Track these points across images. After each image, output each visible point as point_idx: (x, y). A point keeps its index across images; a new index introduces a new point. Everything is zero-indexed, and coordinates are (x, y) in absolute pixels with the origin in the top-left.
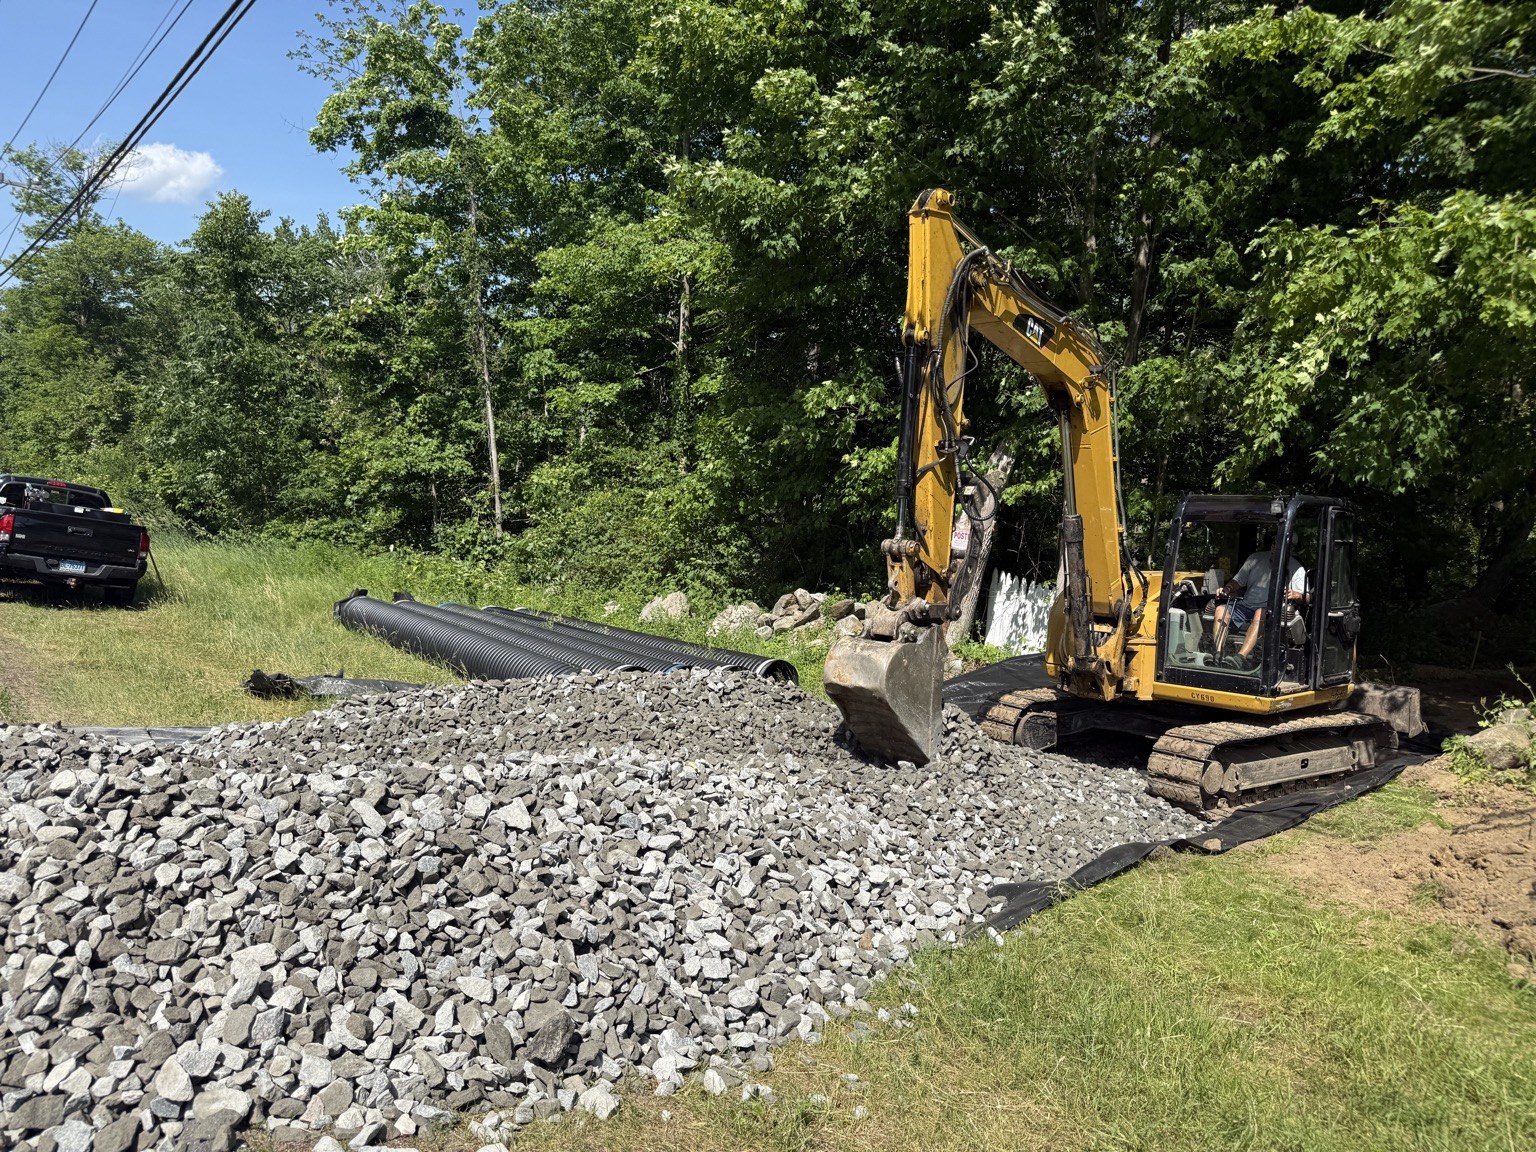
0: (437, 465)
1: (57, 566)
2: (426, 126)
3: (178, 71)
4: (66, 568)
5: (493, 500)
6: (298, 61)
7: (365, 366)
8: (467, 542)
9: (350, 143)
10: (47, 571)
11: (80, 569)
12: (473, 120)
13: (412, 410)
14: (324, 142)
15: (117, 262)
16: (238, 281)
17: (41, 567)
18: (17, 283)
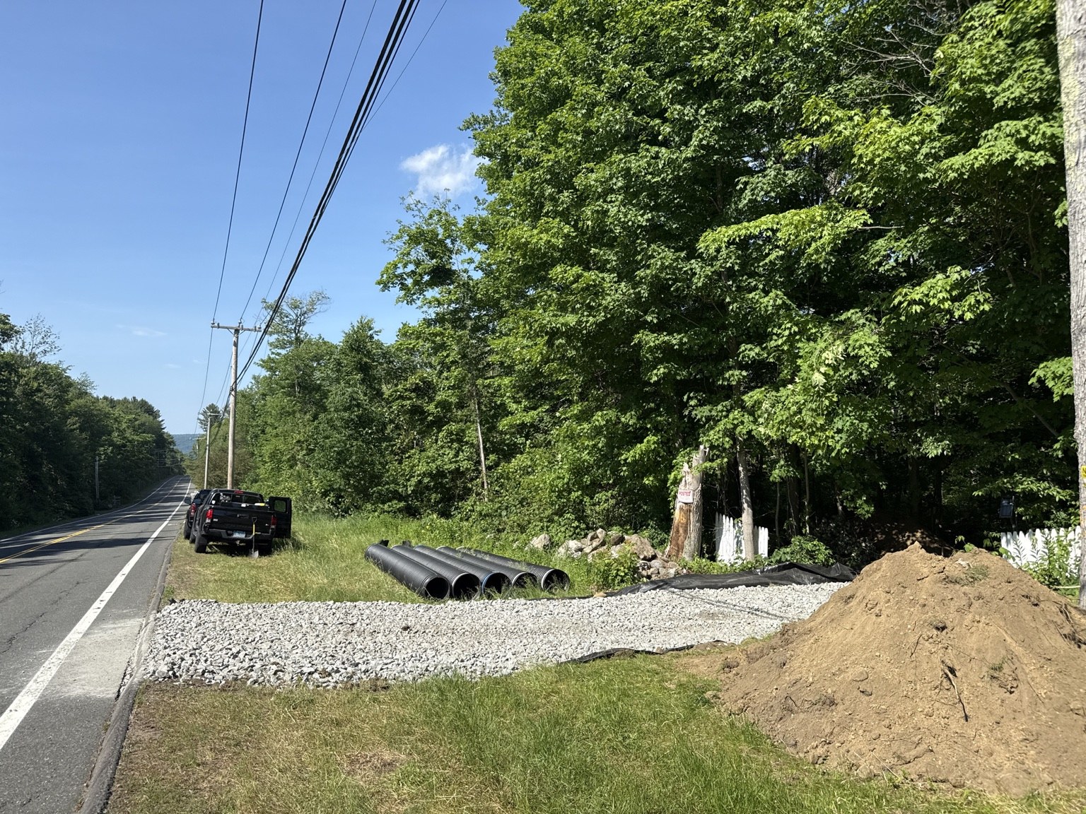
0: (453, 466)
1: (232, 534)
2: (442, 275)
3: (299, 249)
4: (237, 535)
5: (483, 483)
6: (387, 245)
7: (417, 411)
8: (470, 510)
9: (398, 287)
10: (227, 537)
11: (242, 536)
12: (466, 271)
13: (440, 435)
14: (385, 286)
15: (317, 358)
16: (364, 368)
17: (224, 536)
18: (267, 373)
